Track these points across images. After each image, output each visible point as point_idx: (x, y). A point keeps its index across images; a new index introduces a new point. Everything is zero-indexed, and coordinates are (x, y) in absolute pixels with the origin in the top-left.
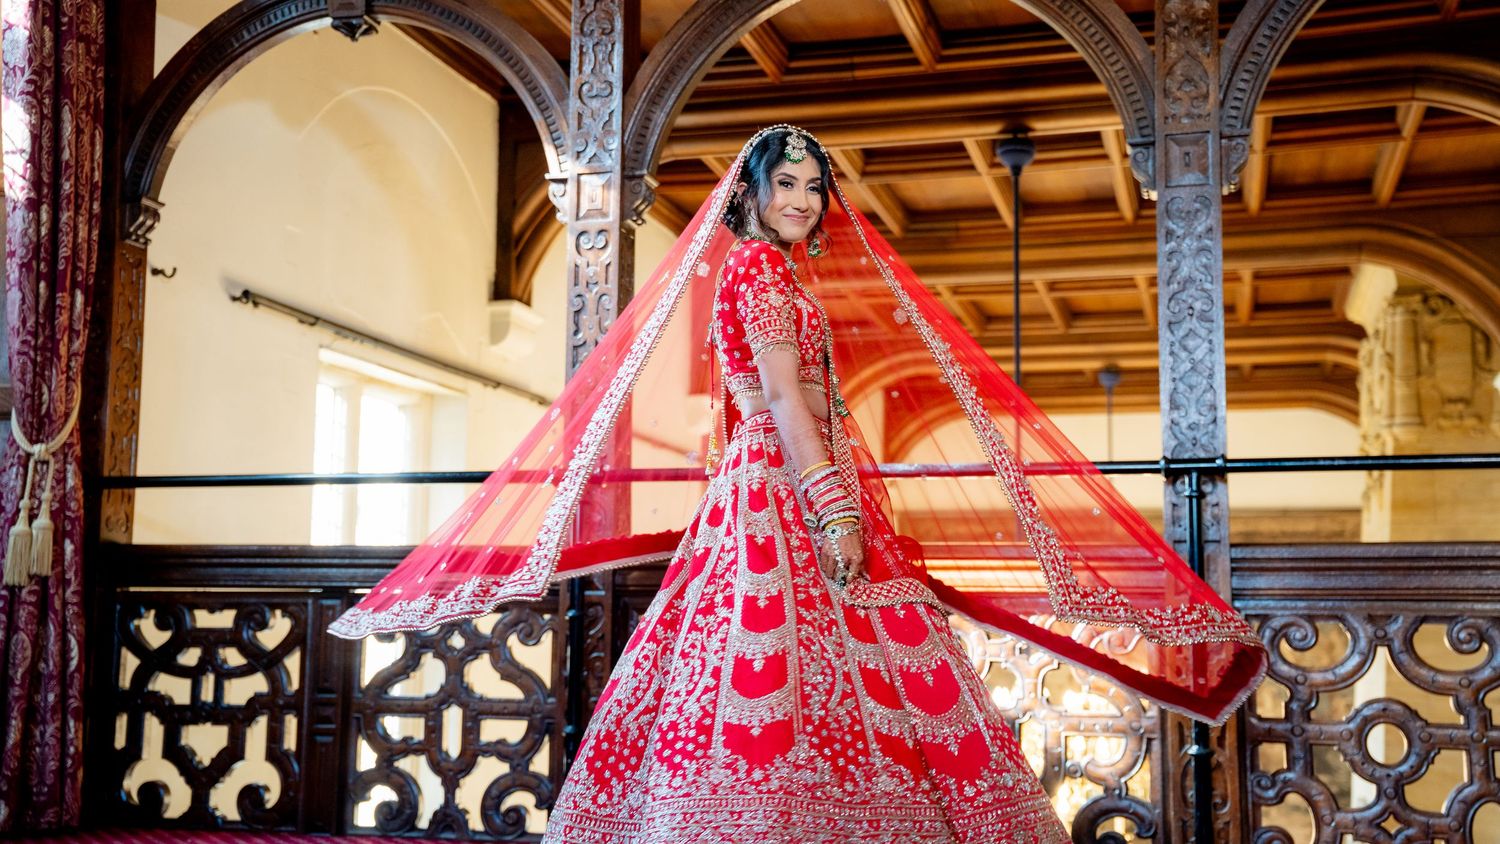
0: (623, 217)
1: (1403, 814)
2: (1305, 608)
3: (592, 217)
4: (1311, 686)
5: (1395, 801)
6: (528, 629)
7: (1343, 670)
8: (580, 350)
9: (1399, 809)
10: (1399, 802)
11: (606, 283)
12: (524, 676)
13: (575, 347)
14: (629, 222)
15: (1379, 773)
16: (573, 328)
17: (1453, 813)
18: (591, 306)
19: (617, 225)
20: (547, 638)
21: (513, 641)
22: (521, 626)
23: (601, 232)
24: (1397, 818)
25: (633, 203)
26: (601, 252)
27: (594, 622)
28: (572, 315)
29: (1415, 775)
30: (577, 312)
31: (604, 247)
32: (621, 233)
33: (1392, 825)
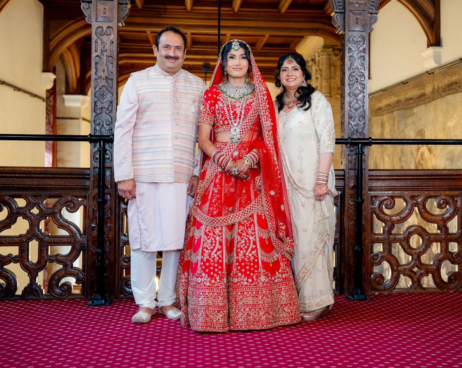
1: (420, 266)
2: (391, 193)
4: (392, 222)
5: (417, 262)
7: (403, 215)
9: (418, 264)
10: (419, 262)
15: (413, 252)
17: (435, 264)
24: (417, 268)
29: (424, 251)
33: (416, 269)
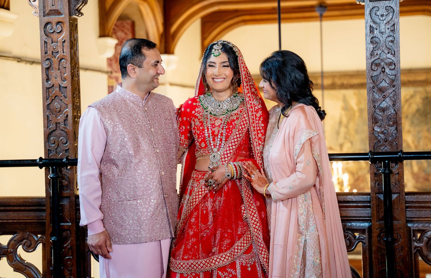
0: (70, 14)
3: (53, 14)
6: (29, 243)
8: (50, 90)
11: (63, 53)
12: (27, 268)
13: (48, 88)
14: (74, 16)
16: (45, 78)
18: (55, 65)
19: (67, 19)
20: (40, 247)
21: (20, 250)
22: (25, 241)
23: (58, 23)
25: (75, 6)
26: (59, 34)
27: (66, 240)
28: (45, 70)
30: (48, 69)
31: (61, 32)
32: (70, 22)
